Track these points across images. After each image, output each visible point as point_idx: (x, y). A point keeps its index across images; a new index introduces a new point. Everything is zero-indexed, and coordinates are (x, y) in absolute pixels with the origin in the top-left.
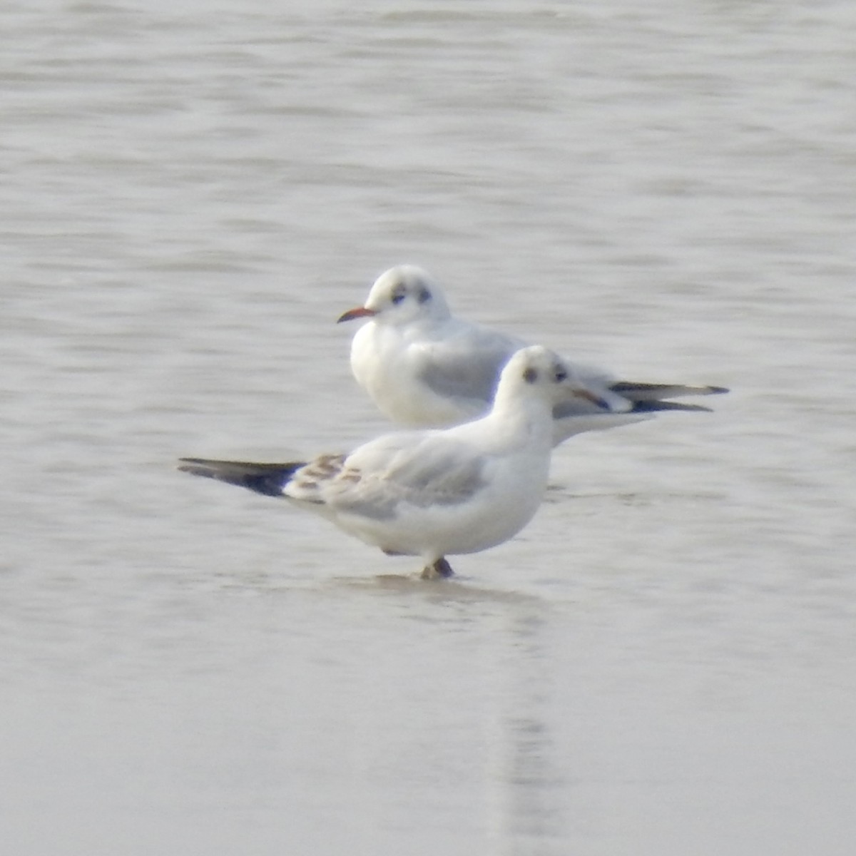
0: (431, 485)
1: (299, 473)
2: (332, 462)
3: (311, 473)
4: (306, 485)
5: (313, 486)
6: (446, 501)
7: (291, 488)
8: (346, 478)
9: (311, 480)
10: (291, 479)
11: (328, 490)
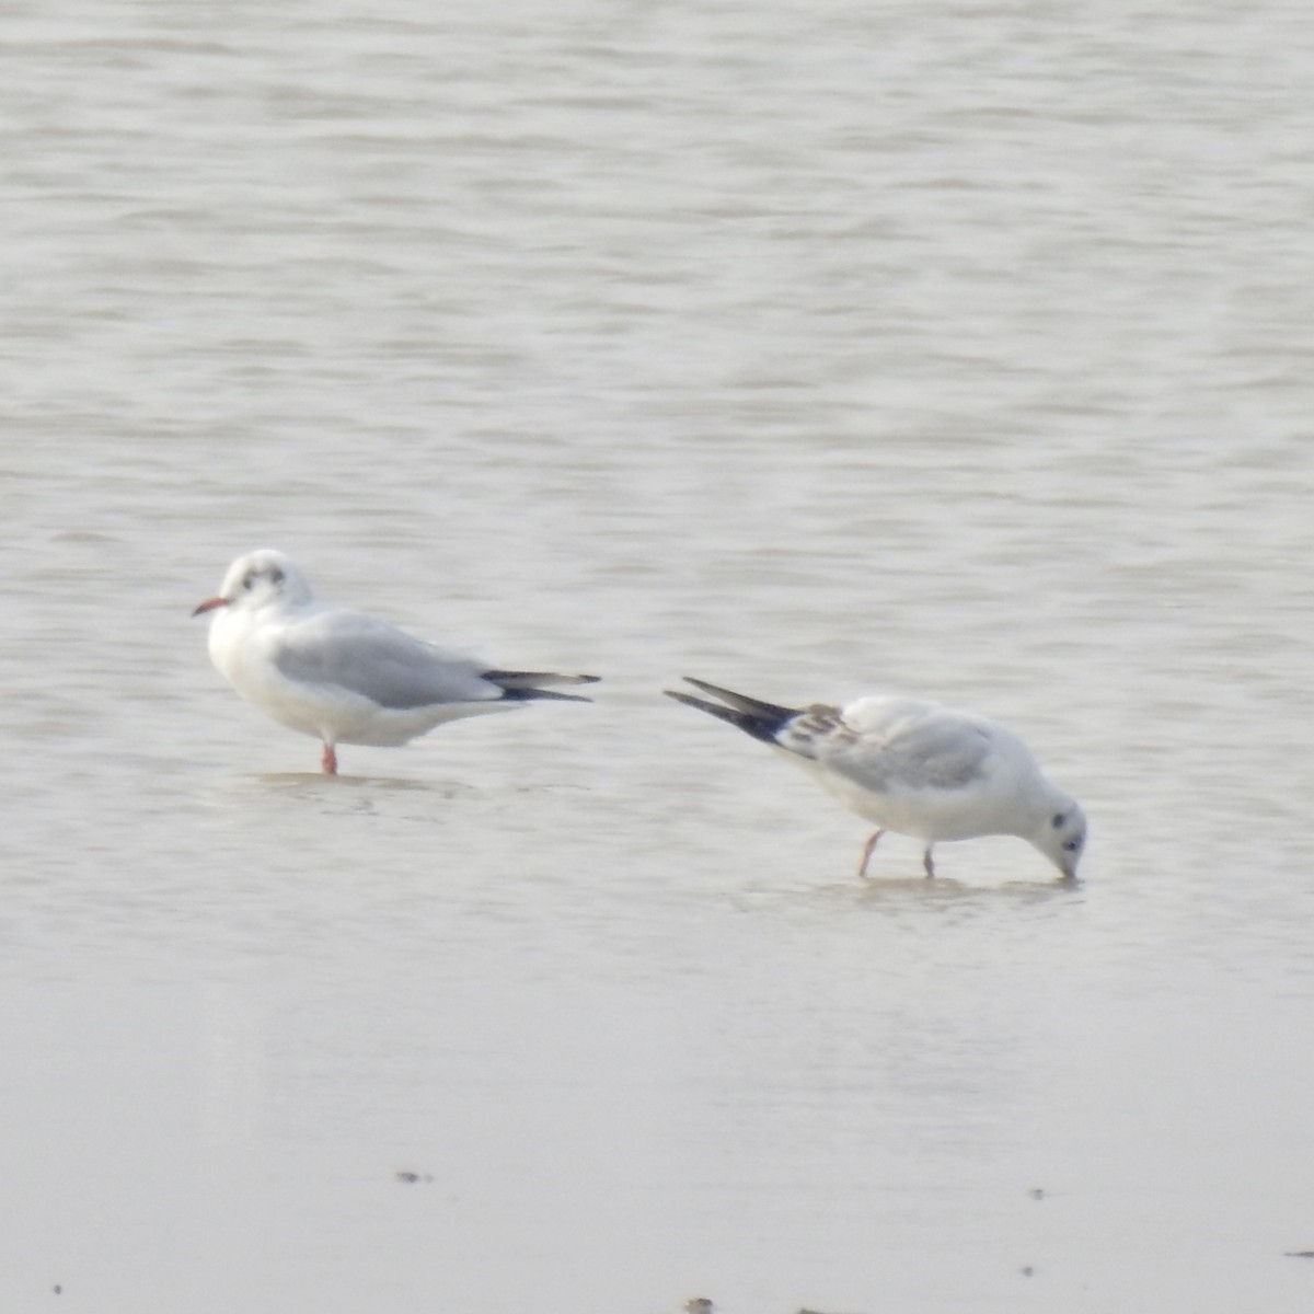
0: (930, 762)
1: (794, 723)
2: (827, 718)
3: (805, 725)
4: (798, 737)
5: (805, 738)
6: (940, 783)
7: (783, 736)
8: (842, 737)
9: (805, 731)
10: (785, 728)
11: (822, 744)
